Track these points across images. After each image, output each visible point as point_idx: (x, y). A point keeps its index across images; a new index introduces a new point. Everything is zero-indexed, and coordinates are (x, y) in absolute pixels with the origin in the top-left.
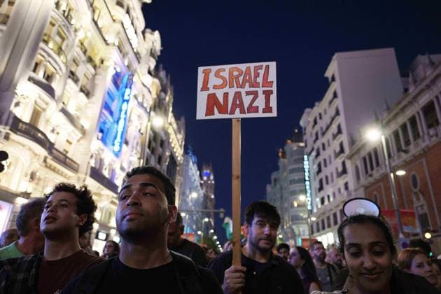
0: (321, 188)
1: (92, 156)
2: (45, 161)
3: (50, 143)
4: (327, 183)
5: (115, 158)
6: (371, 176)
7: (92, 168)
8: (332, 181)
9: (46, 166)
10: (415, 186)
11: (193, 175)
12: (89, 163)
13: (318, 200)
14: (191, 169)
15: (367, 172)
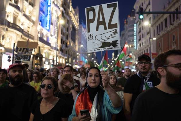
0: (140, 40)
1: (38, 33)
2: (21, 37)
3: (22, 29)
4: (143, 37)
5: (48, 32)
6: (159, 35)
7: (39, 37)
8: (145, 36)
9: (22, 39)
10: (174, 40)
11: (84, 34)
12: (38, 36)
13: (139, 44)
14: (83, 31)
15: (158, 33)
